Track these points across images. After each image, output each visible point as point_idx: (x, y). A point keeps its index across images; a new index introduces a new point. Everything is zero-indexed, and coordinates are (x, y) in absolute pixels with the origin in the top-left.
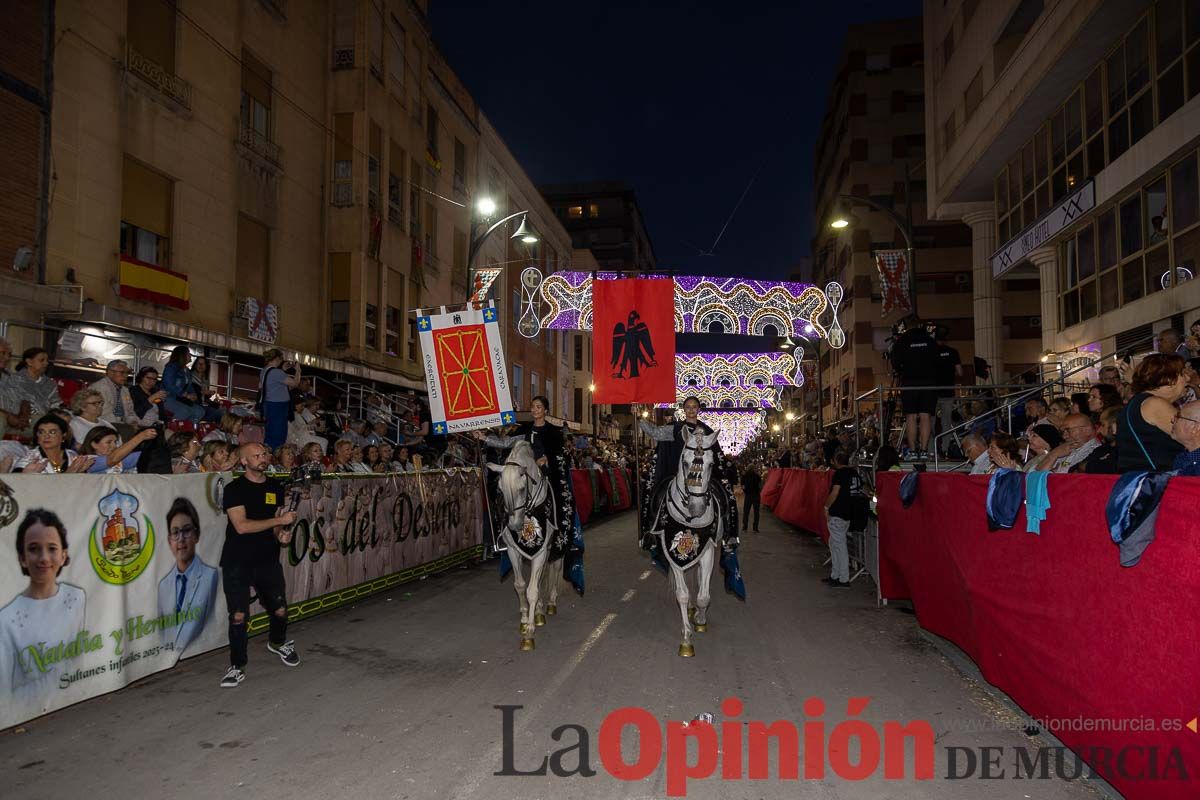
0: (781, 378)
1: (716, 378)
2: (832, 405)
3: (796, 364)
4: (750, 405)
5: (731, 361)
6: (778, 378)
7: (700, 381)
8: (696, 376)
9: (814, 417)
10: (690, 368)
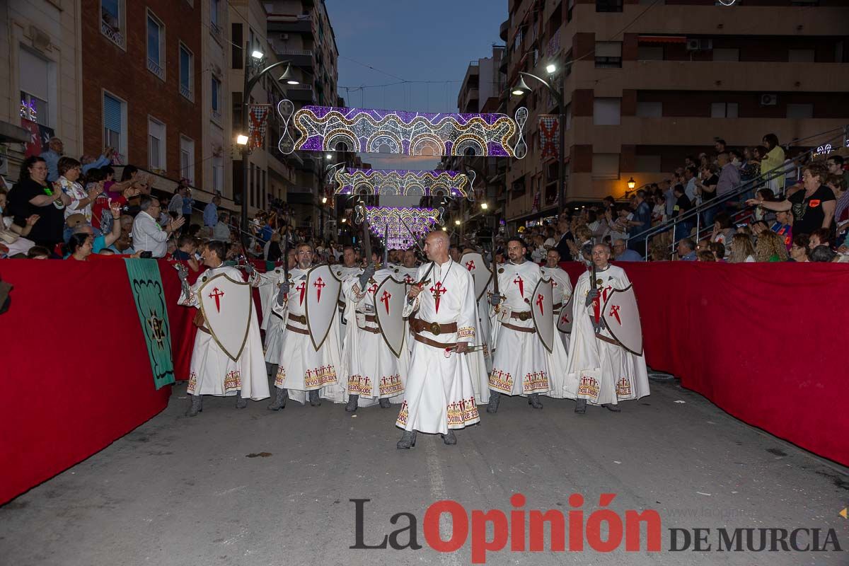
0: (499, 148)
1: (416, 144)
2: (528, 195)
3: (518, 130)
4: (439, 193)
5: (434, 122)
6: (495, 147)
7: (394, 147)
8: (389, 141)
9: (499, 210)
10: (381, 129)
